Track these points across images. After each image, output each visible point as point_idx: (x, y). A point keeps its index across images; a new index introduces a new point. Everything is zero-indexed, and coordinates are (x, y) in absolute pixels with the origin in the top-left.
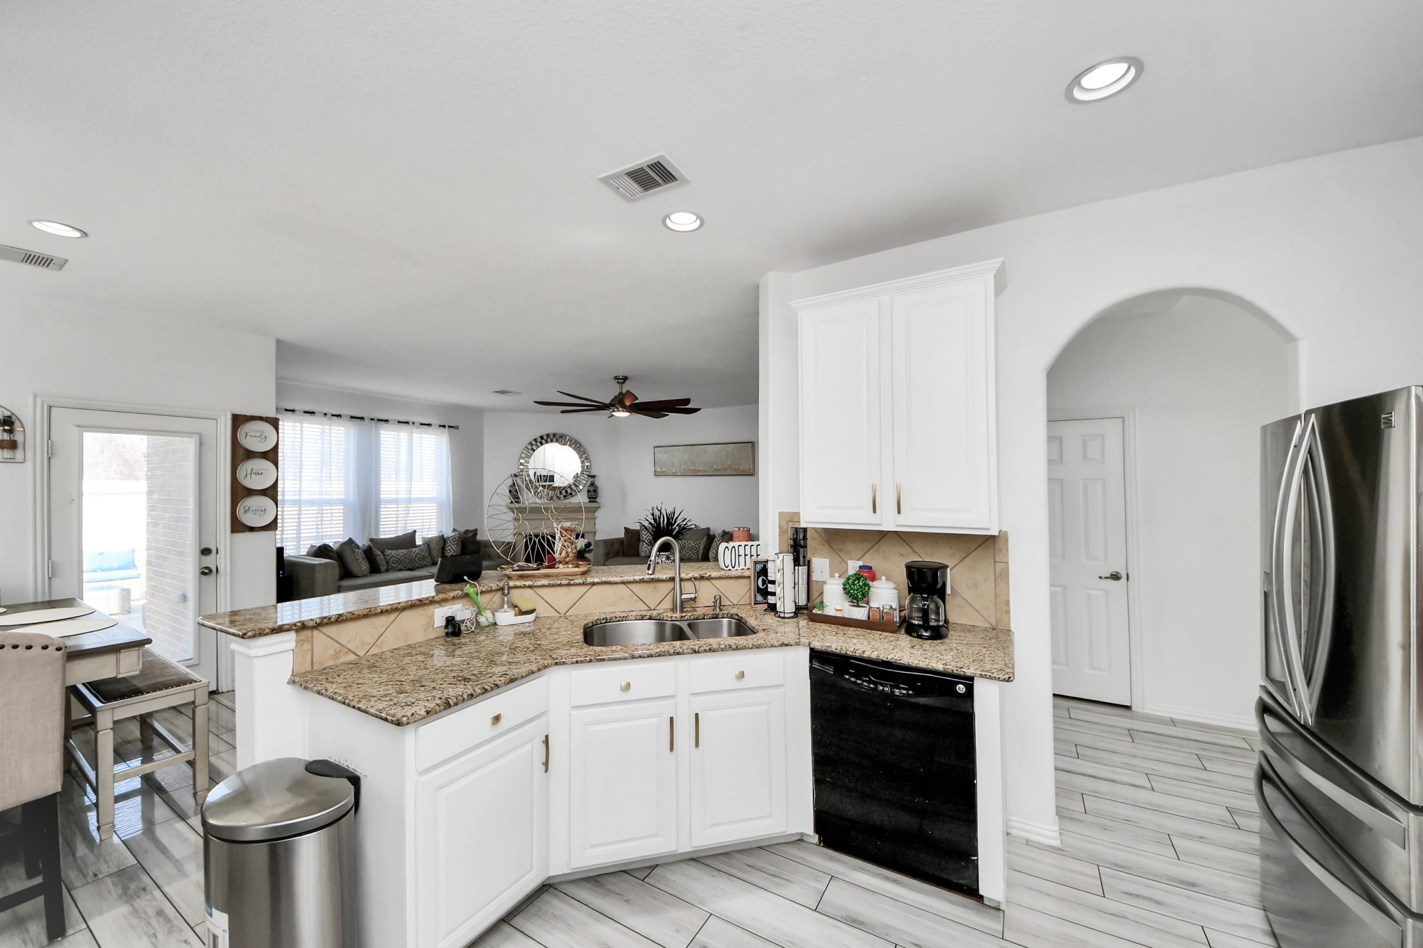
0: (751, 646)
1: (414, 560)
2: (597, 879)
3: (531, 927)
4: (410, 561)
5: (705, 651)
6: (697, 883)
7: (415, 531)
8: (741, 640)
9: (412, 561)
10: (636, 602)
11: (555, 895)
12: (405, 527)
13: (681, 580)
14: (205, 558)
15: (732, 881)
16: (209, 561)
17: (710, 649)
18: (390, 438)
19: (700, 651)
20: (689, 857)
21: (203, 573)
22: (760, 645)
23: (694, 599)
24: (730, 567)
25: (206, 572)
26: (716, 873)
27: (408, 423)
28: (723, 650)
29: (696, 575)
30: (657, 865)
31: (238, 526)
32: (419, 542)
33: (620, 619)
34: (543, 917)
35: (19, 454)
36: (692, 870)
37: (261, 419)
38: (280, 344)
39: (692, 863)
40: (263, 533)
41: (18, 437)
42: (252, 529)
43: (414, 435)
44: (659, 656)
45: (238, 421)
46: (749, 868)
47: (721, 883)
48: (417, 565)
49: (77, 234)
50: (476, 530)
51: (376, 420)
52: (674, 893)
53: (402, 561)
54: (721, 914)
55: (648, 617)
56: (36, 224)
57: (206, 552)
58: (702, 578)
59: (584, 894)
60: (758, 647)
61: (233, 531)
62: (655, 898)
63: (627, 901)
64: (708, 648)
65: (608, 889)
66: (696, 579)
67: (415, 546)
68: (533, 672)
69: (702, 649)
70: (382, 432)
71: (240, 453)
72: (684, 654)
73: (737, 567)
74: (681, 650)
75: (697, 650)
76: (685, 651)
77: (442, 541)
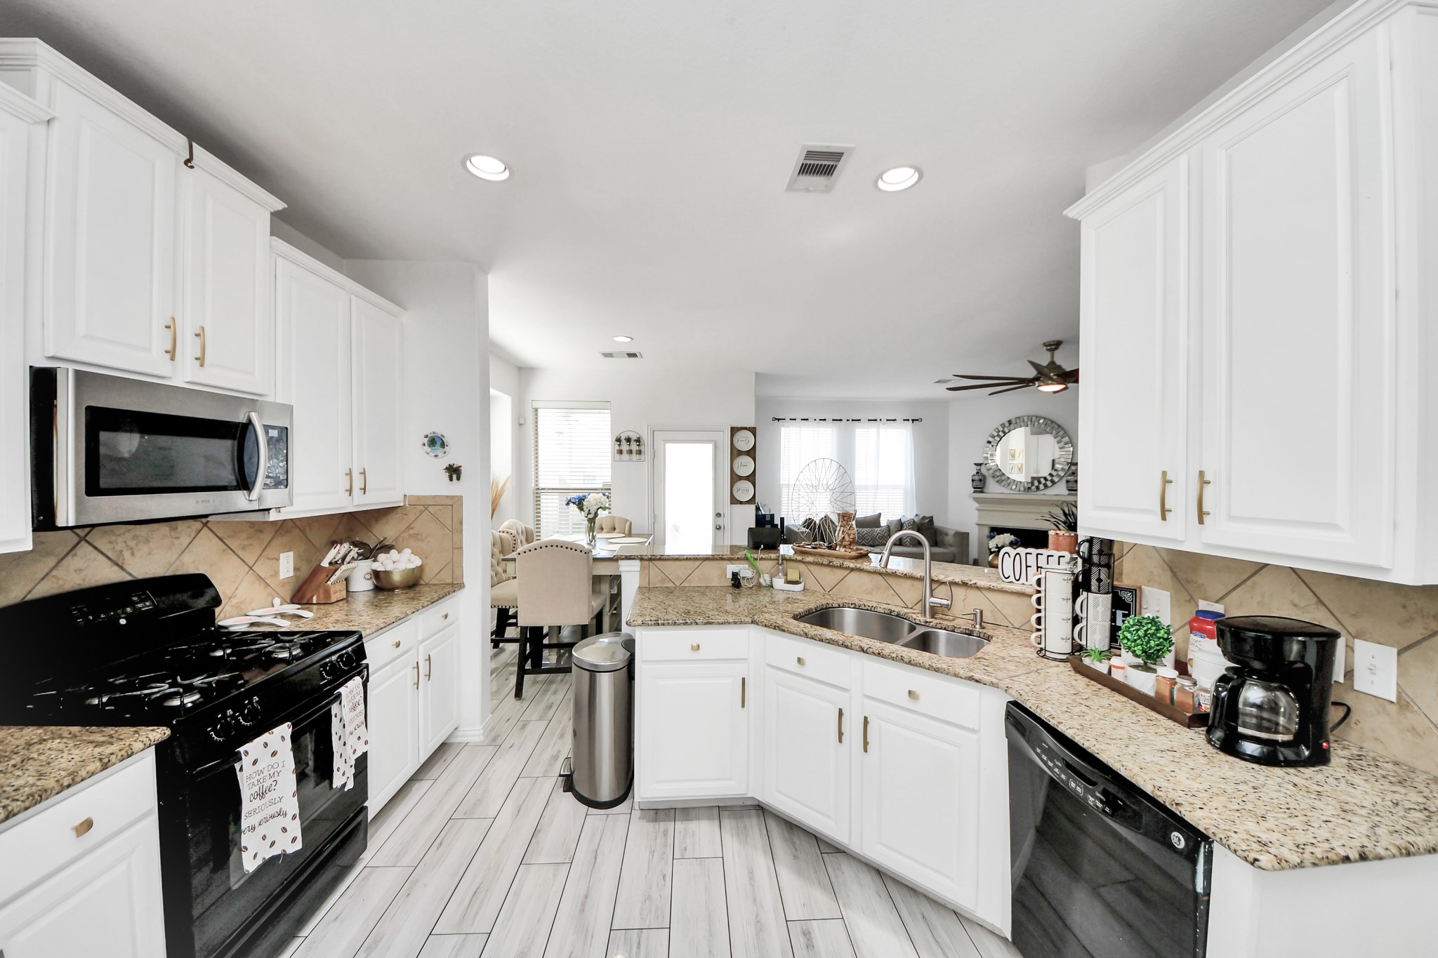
0: (927, 666)
1: (875, 538)
2: (791, 827)
3: (727, 823)
4: (872, 539)
5: (873, 653)
6: (861, 890)
7: (880, 514)
8: (915, 654)
9: (874, 539)
10: (892, 595)
11: (758, 817)
12: (874, 510)
13: (932, 581)
14: (718, 519)
15: (891, 913)
16: (720, 521)
17: (879, 654)
18: (864, 435)
19: (868, 651)
20: (877, 867)
21: (718, 529)
22: (939, 669)
23: (948, 607)
24: (1012, 579)
25: (718, 528)
26: (885, 895)
27: (876, 420)
28: (893, 659)
29: (957, 580)
30: (845, 852)
31: (734, 501)
32: (883, 523)
33: (869, 608)
34: (739, 823)
35: (642, 457)
36: (868, 879)
37: (745, 428)
38: (757, 374)
39: (874, 873)
40: (747, 505)
41: (642, 448)
42: (741, 503)
43: (880, 430)
44: (829, 643)
45: (734, 431)
46: (920, 918)
47: (881, 907)
48: (877, 542)
49: (629, 340)
50: (932, 517)
51: (851, 420)
52: (833, 880)
53: (865, 538)
54: (850, 927)
55: (896, 613)
56: (615, 339)
57: (718, 515)
58: (964, 584)
59: (775, 829)
60: (937, 670)
61: (731, 504)
62: (816, 871)
63: (795, 857)
64: (877, 652)
65: (793, 839)
66: (956, 584)
67: (879, 526)
68: (729, 623)
69: (871, 650)
70: (857, 430)
71: (735, 452)
72: (851, 649)
73: (1023, 580)
74: (849, 645)
75: (865, 650)
76: (853, 647)
77: (899, 524)
